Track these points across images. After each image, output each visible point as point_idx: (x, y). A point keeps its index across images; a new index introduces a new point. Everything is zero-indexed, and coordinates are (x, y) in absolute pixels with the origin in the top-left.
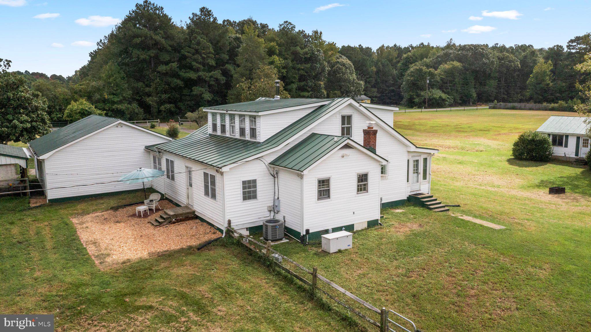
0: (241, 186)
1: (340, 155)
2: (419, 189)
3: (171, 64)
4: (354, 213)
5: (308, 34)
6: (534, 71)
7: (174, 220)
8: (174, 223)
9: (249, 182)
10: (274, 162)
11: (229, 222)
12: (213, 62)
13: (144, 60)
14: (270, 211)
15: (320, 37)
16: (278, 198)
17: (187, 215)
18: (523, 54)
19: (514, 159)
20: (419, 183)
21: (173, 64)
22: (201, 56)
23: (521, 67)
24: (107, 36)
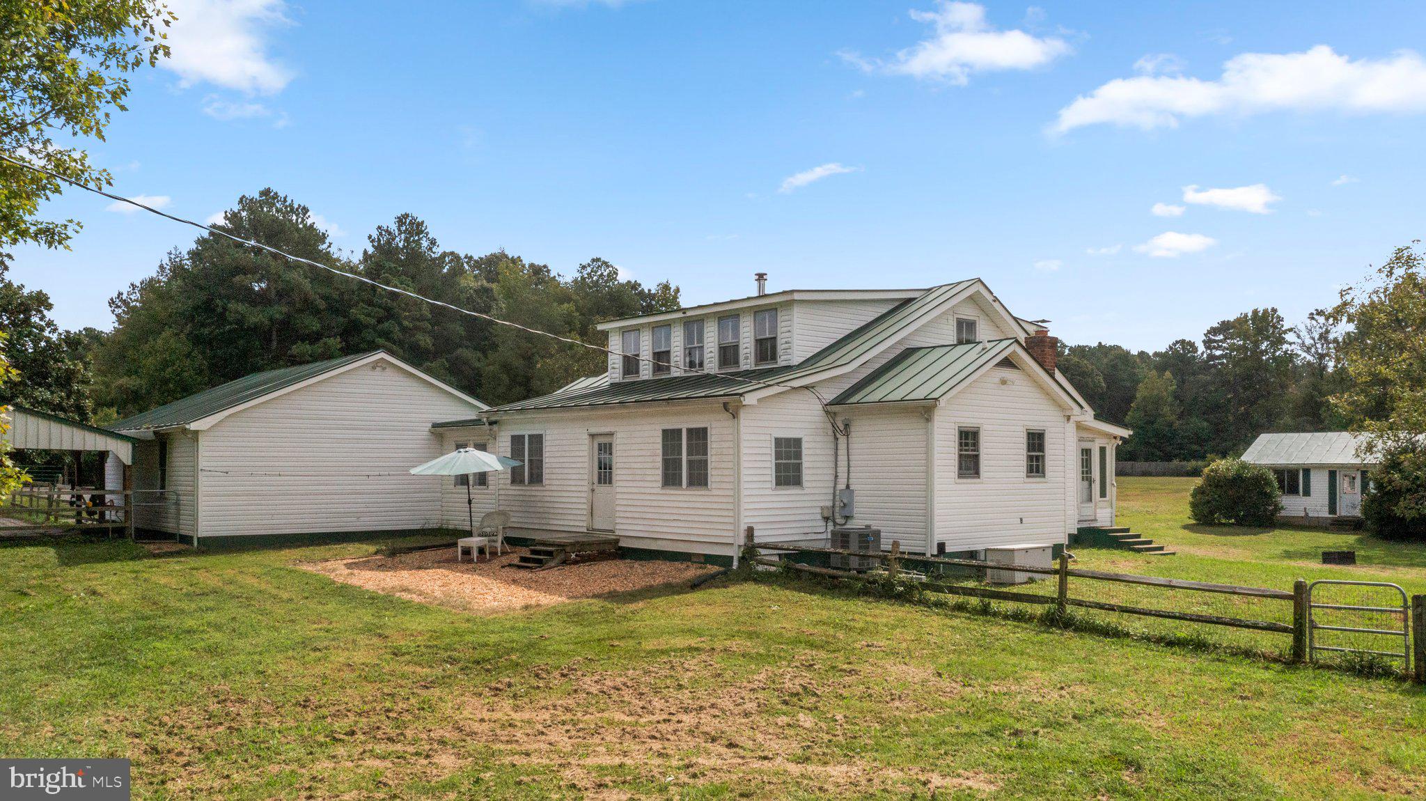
0: (770, 450)
1: (997, 380)
2: (1093, 518)
3: (325, 340)
4: (1021, 520)
5: (649, 290)
6: (1138, 395)
7: (573, 556)
8: (575, 562)
9: (788, 441)
10: (844, 399)
11: (750, 532)
12: (428, 340)
13: (255, 329)
14: (826, 519)
15: (675, 298)
16: (848, 487)
17: (602, 548)
18: (1105, 361)
19: (1198, 525)
20: (1092, 505)
21: (331, 341)
22: (400, 324)
23: (1108, 387)
24: (138, 284)
